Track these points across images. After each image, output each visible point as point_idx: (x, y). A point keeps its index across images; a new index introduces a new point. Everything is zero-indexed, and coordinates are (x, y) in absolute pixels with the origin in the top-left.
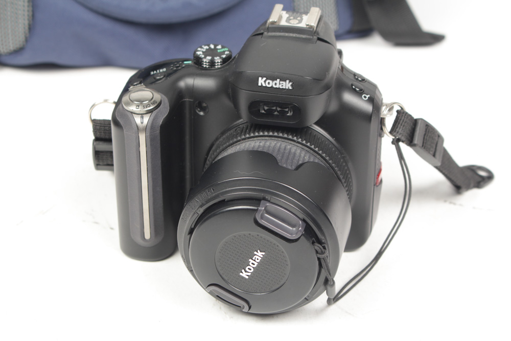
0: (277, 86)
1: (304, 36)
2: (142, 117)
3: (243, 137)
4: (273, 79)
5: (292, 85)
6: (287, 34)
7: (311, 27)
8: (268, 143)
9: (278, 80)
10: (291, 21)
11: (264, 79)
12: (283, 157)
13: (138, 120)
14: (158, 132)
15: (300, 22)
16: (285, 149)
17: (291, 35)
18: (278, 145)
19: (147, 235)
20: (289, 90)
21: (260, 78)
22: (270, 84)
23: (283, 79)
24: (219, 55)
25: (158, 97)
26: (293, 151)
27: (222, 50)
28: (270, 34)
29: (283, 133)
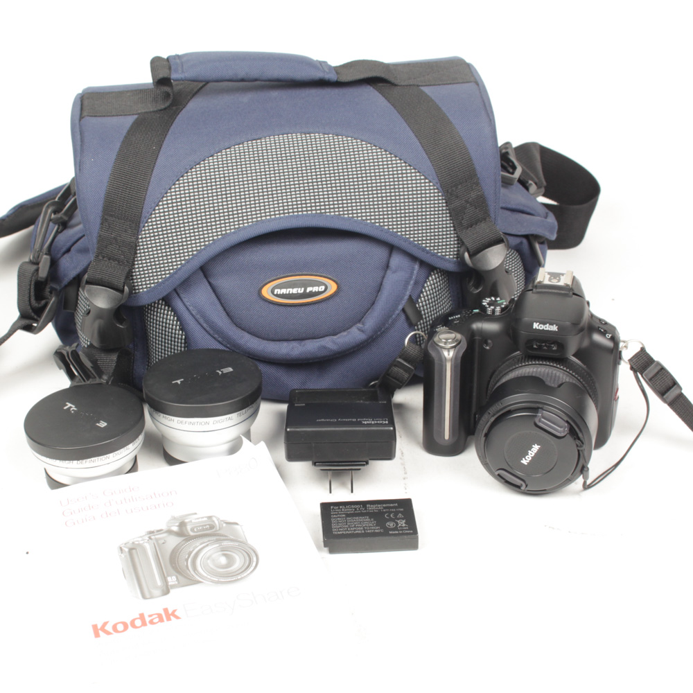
0: (547, 329)
1: (563, 292)
2: (449, 351)
3: (520, 365)
4: (544, 324)
5: (558, 328)
6: (550, 291)
7: (568, 285)
8: (539, 370)
9: (548, 325)
10: (552, 281)
11: (538, 324)
12: (551, 379)
13: (446, 353)
14: (459, 361)
15: (559, 281)
16: (552, 373)
17: (554, 291)
18: (547, 370)
19: (447, 437)
20: (555, 331)
21: (535, 323)
22: (542, 327)
23: (551, 324)
24: (500, 305)
25: (459, 336)
26: (558, 375)
27: (501, 302)
28: (538, 290)
29: (549, 361)
